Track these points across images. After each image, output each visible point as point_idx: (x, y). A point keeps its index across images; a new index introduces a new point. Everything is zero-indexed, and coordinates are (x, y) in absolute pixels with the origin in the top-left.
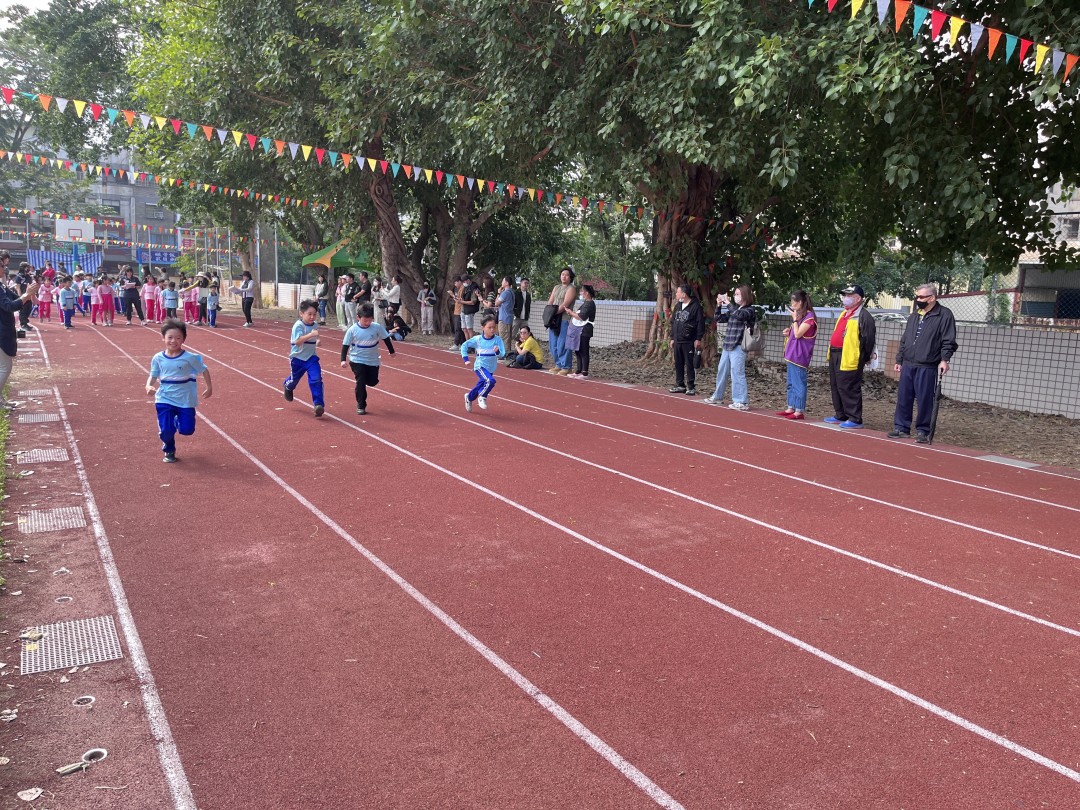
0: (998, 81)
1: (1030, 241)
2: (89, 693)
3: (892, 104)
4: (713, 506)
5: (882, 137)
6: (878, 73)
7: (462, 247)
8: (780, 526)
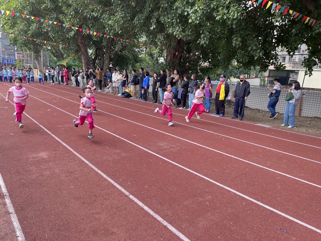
0: (264, 16)
1: (271, 63)
3: (235, 22)
4: (182, 139)
5: (232, 32)
6: (231, 13)
7: (108, 60)
8: (201, 144)
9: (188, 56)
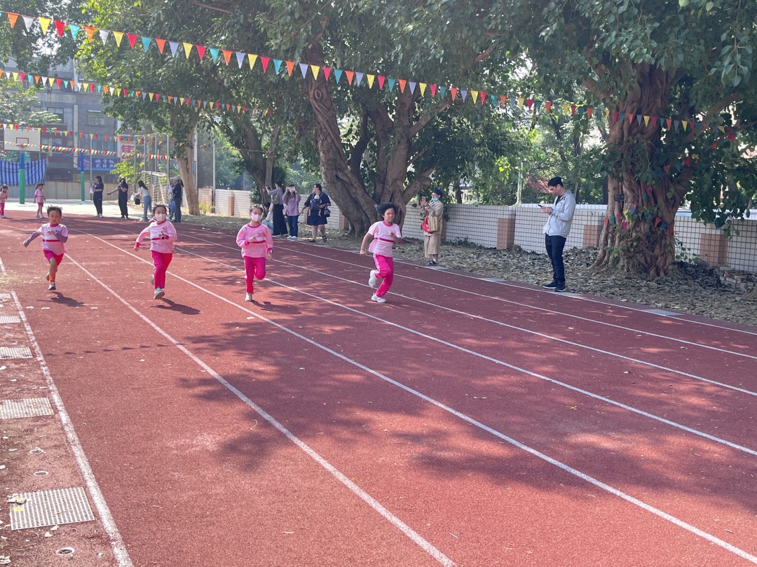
2: (69, 545)
7: (402, 152)
8: (712, 435)
9: (688, 125)
